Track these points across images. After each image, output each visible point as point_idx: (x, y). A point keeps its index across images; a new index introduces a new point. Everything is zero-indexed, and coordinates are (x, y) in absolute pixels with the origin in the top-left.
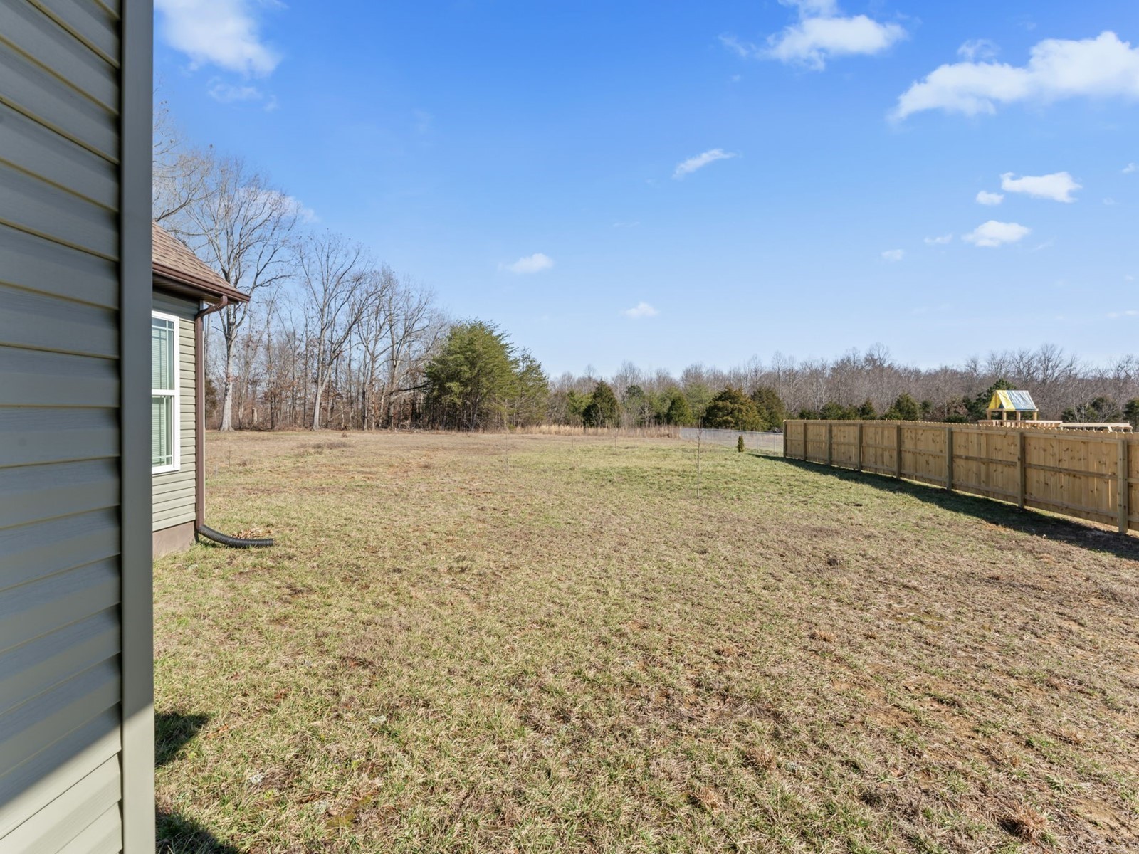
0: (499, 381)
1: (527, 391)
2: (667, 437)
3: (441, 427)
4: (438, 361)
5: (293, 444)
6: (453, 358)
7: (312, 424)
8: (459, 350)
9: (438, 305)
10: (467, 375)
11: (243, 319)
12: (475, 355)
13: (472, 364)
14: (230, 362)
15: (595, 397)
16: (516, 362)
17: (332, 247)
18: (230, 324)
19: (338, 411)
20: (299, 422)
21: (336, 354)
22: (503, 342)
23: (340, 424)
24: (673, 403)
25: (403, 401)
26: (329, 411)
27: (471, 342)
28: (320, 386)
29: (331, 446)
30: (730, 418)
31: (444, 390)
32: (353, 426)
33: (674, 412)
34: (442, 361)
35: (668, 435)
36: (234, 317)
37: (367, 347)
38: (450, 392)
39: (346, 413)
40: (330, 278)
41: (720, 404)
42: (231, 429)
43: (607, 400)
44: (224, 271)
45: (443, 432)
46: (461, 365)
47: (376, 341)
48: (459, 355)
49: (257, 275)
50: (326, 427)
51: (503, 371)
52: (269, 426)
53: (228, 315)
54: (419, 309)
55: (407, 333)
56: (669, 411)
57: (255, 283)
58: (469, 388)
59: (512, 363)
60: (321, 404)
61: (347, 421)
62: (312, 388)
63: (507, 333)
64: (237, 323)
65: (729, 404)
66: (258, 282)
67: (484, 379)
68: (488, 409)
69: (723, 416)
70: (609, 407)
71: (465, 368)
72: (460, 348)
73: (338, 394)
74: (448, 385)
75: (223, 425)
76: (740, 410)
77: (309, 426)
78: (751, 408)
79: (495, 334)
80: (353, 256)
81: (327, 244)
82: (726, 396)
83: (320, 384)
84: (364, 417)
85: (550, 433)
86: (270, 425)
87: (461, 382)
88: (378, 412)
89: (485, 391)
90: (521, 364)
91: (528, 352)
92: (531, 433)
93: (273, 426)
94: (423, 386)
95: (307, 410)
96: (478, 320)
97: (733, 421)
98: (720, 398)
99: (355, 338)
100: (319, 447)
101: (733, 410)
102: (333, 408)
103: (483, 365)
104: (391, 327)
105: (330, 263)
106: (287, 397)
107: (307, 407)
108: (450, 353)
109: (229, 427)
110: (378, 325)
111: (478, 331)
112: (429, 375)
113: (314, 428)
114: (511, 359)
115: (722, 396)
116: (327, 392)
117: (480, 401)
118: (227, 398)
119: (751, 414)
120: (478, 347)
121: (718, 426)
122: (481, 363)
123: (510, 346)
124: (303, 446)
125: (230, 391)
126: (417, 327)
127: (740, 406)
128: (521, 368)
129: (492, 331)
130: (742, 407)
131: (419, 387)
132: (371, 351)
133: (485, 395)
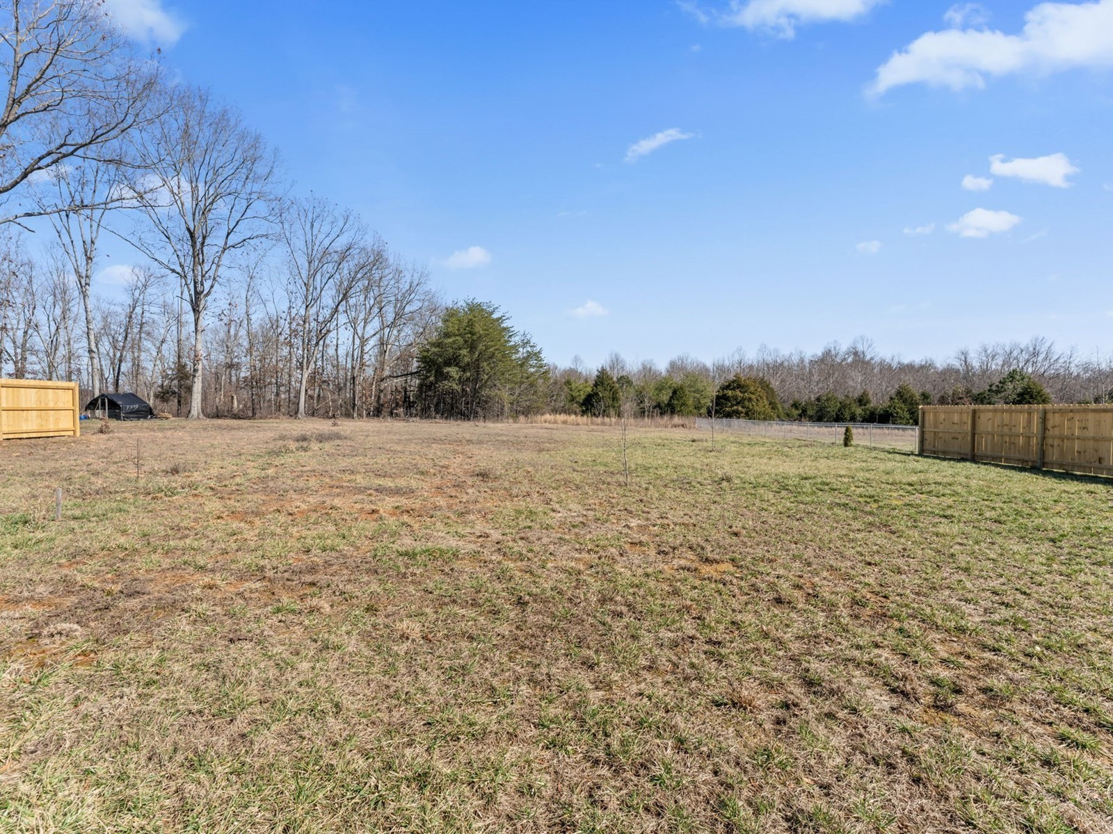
0: (500, 366)
1: (528, 378)
2: (681, 428)
3: (438, 416)
4: (433, 345)
5: (270, 434)
6: (451, 340)
7: (297, 413)
8: (457, 332)
9: (431, 285)
10: (467, 360)
11: (212, 287)
12: (475, 338)
13: (472, 348)
14: (198, 337)
15: (596, 385)
16: (515, 347)
17: (318, 210)
18: (197, 294)
19: (325, 398)
20: (283, 410)
21: (322, 335)
22: (504, 325)
23: (328, 412)
24: (675, 392)
25: (394, 388)
26: (315, 398)
27: (471, 323)
28: (305, 370)
29: (321, 438)
30: (740, 409)
31: (441, 376)
32: (342, 414)
33: (676, 402)
34: (438, 345)
35: (683, 425)
36: (202, 285)
37: (355, 329)
38: (447, 377)
39: (333, 401)
40: (316, 248)
41: (730, 393)
42: (201, 416)
43: (609, 388)
44: (188, 229)
45: (441, 421)
46: (460, 349)
47: (366, 323)
48: (457, 338)
49: (229, 234)
50: (313, 415)
51: (504, 356)
52: (251, 414)
53: (195, 283)
54: (411, 290)
55: (398, 316)
56: (670, 400)
57: (226, 243)
58: (468, 374)
59: (512, 347)
60: (306, 390)
61: (336, 409)
62: (297, 374)
63: (507, 315)
64: (205, 292)
65: (739, 394)
66: (230, 243)
67: (485, 364)
68: (488, 397)
69: (733, 405)
70: (611, 396)
71: (464, 352)
72: (458, 330)
73: (324, 382)
74: (446, 370)
75: (192, 411)
76: (750, 400)
77: (294, 414)
78: (761, 397)
79: (495, 316)
80: (341, 223)
81: (311, 208)
82: (736, 384)
83: (305, 367)
84: (354, 404)
85: (555, 422)
86: (251, 412)
87: (460, 367)
88: (369, 399)
89: (486, 377)
90: (521, 349)
91: (528, 337)
92: (536, 422)
93: (254, 414)
94: (416, 373)
95: (292, 398)
96: (475, 301)
97: (744, 410)
98: (728, 387)
99: (342, 318)
100: (304, 439)
101: (743, 399)
102: (319, 395)
103: (484, 348)
104: (381, 309)
105: (315, 231)
106: (270, 383)
107: (292, 395)
108: (447, 335)
109: (198, 414)
110: (368, 306)
111: (477, 313)
112: (423, 359)
113: (299, 416)
114: (512, 343)
115: (729, 385)
116: (312, 379)
117: (479, 388)
118: (196, 380)
119: (761, 404)
120: (478, 328)
121: (729, 415)
122: (481, 347)
123: (512, 329)
124: (283, 438)
125: (200, 372)
126: (408, 309)
127: (751, 395)
128: (520, 354)
129: (492, 313)
130: (753, 397)
131: (412, 374)
132: (360, 335)
133: (486, 382)
